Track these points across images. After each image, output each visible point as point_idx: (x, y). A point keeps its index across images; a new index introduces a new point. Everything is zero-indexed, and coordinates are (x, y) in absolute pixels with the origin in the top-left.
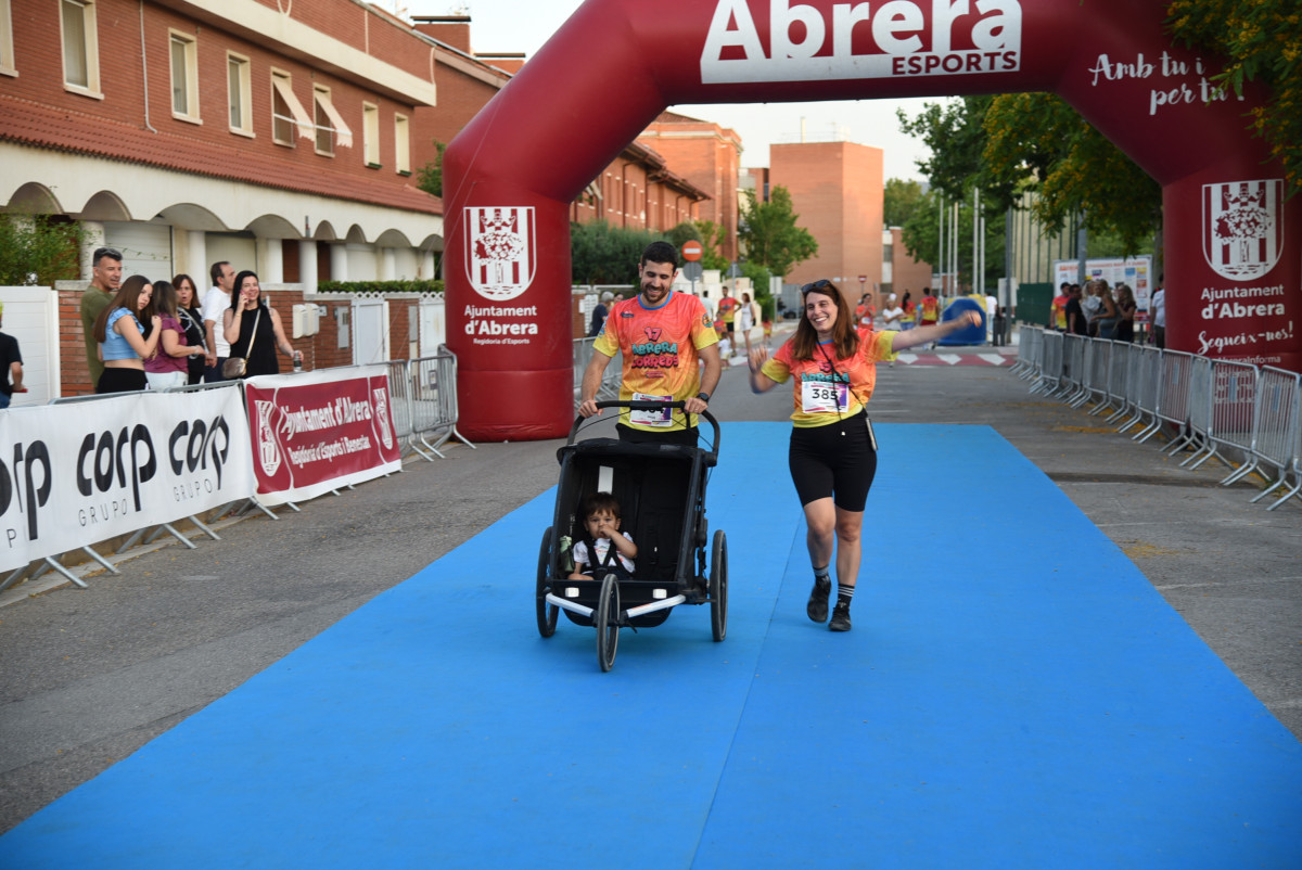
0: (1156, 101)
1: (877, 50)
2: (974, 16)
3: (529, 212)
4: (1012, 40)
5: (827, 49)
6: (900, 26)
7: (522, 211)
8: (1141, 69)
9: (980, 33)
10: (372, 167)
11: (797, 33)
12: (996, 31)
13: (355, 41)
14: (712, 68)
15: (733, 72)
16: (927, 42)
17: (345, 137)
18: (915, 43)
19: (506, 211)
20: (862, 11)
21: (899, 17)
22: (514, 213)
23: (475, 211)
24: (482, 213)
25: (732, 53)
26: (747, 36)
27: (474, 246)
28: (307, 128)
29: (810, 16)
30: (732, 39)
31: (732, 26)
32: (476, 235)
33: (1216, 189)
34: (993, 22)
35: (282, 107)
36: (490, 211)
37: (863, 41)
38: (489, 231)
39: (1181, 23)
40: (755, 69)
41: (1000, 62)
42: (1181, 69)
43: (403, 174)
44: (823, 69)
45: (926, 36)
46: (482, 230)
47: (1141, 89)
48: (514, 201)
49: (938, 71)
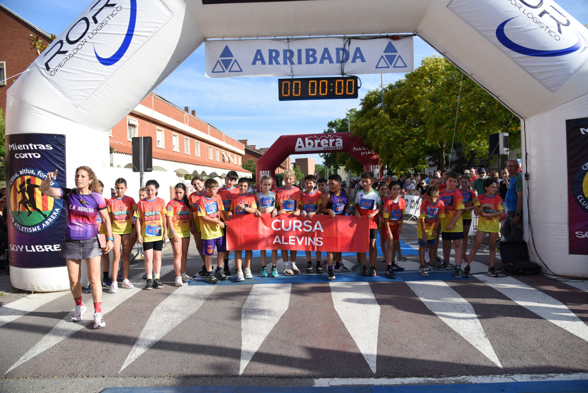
0: (362, 154)
1: (321, 146)
2: (335, 141)
4: (341, 145)
5: (314, 146)
6: (325, 143)
7: (268, 171)
8: (360, 149)
9: (336, 144)
10: (236, 165)
11: (309, 144)
12: (339, 144)
13: (233, 145)
14: (297, 149)
15: (300, 150)
16: (329, 145)
17: (232, 161)
18: (327, 145)
19: (266, 172)
20: (319, 141)
21: (324, 142)
23: (261, 172)
25: (300, 147)
26: (302, 144)
28: (227, 160)
29: (311, 141)
30: (300, 145)
31: (300, 143)
33: (371, 166)
34: (338, 142)
35: (223, 156)
36: (263, 172)
37: (319, 145)
39: (365, 142)
40: (303, 149)
41: (340, 148)
42: (365, 149)
43: (240, 166)
44: (313, 149)
45: (329, 144)
46: (263, 174)
47: (360, 152)
48: (267, 170)
49: (331, 149)
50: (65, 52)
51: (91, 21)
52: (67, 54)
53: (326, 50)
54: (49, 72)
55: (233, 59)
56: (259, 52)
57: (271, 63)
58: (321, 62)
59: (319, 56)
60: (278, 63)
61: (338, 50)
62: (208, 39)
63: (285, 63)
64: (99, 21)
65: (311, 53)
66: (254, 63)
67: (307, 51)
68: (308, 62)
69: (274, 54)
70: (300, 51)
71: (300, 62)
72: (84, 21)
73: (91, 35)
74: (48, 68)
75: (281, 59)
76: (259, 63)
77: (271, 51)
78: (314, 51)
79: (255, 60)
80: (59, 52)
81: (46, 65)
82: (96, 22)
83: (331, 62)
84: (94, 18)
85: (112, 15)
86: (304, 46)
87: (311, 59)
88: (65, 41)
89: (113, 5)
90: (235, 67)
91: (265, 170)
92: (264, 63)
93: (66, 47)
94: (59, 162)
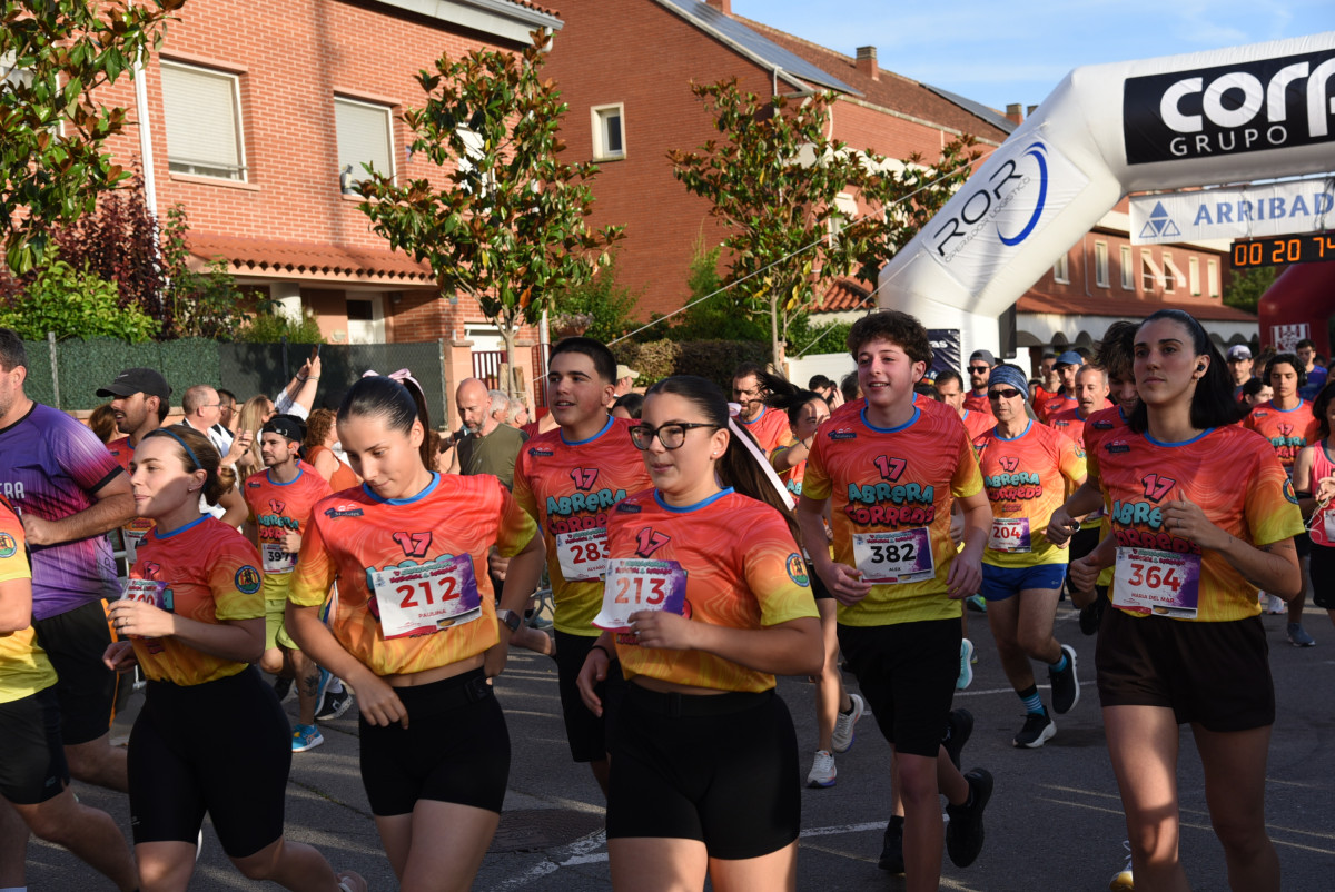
3: (1306, 327)
7: (1302, 327)
10: (1196, 295)
17: (1180, 280)
19: (1293, 327)
22: (1298, 328)
23: (1277, 329)
24: (1280, 329)
27: (1277, 345)
28: (1160, 279)
32: (1277, 339)
35: (1147, 270)
36: (1285, 328)
38: (1285, 337)
43: (1214, 297)
46: (1281, 336)
48: (1297, 321)
50: (962, 234)
51: (993, 195)
52: (965, 236)
53: (1299, 199)
54: (944, 258)
55: (1168, 219)
56: (1203, 208)
57: (1220, 221)
58: (1292, 214)
59: (1288, 207)
60: (1229, 220)
61: (1316, 196)
62: (1134, 194)
63: (1240, 219)
64: (1003, 197)
65: (1277, 203)
66: (1196, 223)
67: (1272, 201)
68: (1272, 215)
69: (1224, 209)
70: (1261, 202)
71: (1261, 217)
72: (982, 195)
73: (993, 214)
74: (942, 254)
75: (1234, 215)
76: (1203, 222)
77: (1219, 207)
78: (1282, 201)
79: (1199, 217)
80: (954, 234)
81: (940, 249)
82: (999, 197)
83: (1306, 213)
84: (996, 192)
85: (1018, 189)
86: (1266, 195)
87: (1277, 212)
88: (961, 221)
89: (1019, 177)
90: (1171, 230)
91: (1289, 322)
92: (1210, 221)
93: (963, 227)
94: (953, 361)
